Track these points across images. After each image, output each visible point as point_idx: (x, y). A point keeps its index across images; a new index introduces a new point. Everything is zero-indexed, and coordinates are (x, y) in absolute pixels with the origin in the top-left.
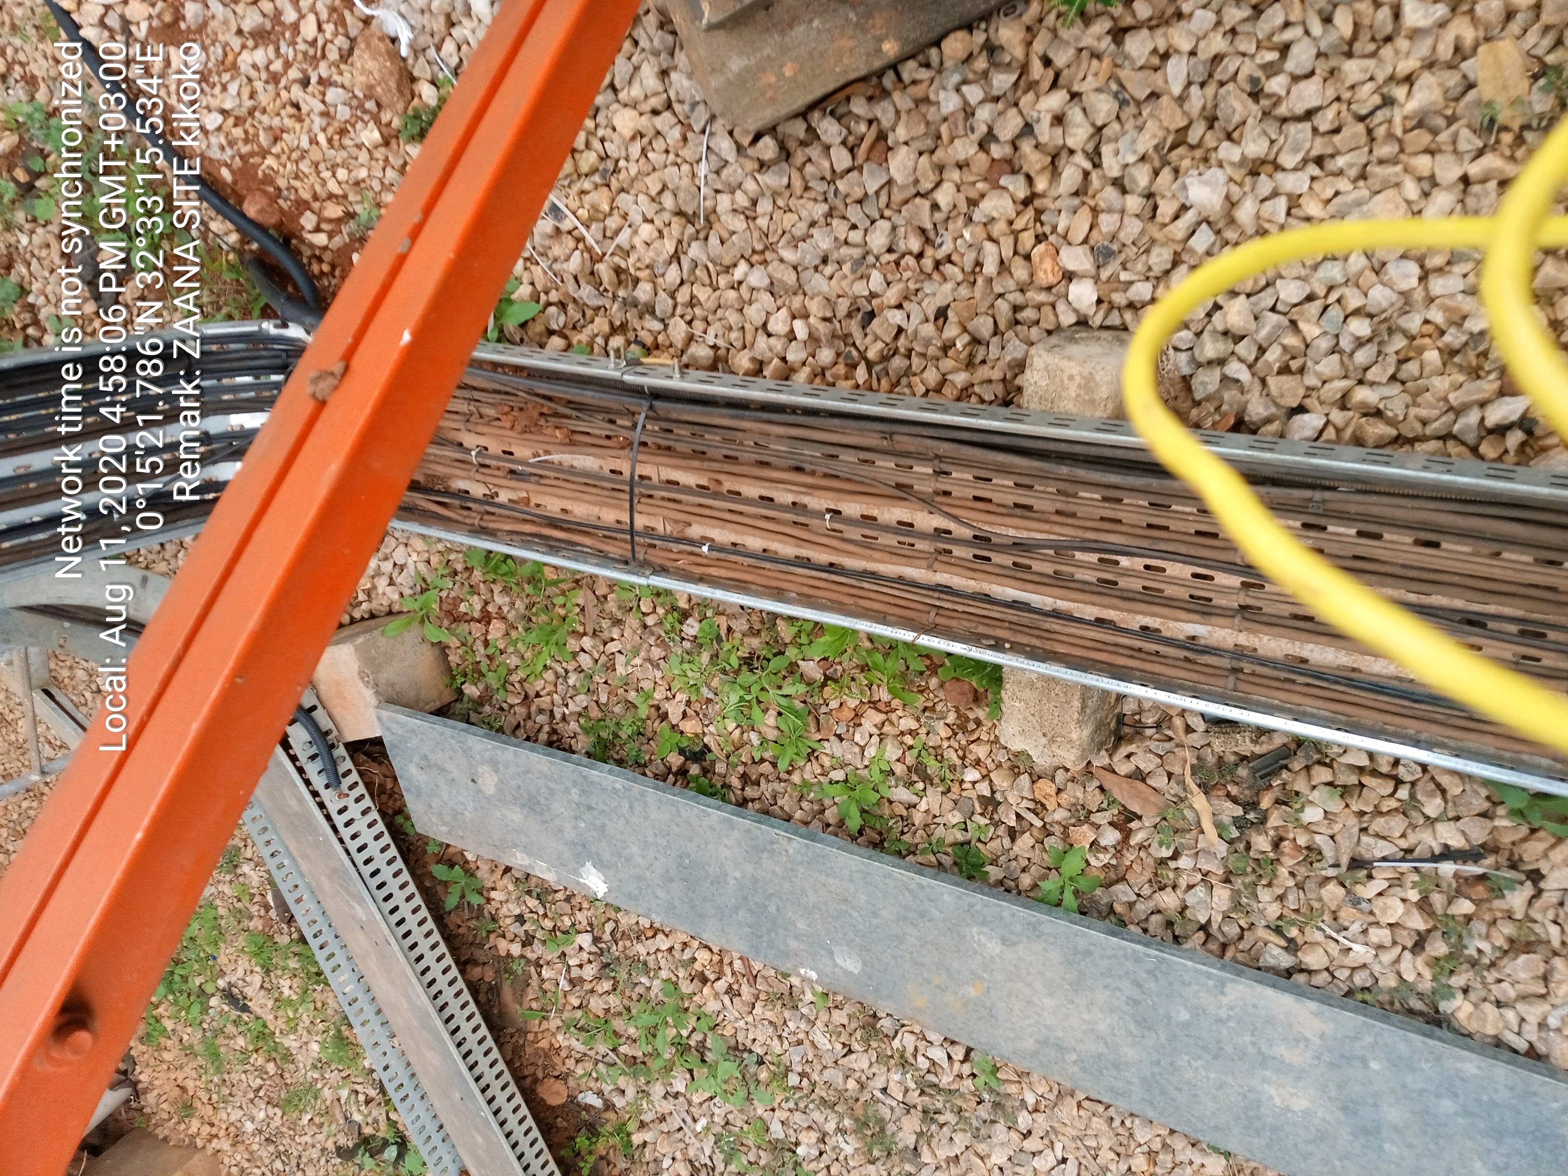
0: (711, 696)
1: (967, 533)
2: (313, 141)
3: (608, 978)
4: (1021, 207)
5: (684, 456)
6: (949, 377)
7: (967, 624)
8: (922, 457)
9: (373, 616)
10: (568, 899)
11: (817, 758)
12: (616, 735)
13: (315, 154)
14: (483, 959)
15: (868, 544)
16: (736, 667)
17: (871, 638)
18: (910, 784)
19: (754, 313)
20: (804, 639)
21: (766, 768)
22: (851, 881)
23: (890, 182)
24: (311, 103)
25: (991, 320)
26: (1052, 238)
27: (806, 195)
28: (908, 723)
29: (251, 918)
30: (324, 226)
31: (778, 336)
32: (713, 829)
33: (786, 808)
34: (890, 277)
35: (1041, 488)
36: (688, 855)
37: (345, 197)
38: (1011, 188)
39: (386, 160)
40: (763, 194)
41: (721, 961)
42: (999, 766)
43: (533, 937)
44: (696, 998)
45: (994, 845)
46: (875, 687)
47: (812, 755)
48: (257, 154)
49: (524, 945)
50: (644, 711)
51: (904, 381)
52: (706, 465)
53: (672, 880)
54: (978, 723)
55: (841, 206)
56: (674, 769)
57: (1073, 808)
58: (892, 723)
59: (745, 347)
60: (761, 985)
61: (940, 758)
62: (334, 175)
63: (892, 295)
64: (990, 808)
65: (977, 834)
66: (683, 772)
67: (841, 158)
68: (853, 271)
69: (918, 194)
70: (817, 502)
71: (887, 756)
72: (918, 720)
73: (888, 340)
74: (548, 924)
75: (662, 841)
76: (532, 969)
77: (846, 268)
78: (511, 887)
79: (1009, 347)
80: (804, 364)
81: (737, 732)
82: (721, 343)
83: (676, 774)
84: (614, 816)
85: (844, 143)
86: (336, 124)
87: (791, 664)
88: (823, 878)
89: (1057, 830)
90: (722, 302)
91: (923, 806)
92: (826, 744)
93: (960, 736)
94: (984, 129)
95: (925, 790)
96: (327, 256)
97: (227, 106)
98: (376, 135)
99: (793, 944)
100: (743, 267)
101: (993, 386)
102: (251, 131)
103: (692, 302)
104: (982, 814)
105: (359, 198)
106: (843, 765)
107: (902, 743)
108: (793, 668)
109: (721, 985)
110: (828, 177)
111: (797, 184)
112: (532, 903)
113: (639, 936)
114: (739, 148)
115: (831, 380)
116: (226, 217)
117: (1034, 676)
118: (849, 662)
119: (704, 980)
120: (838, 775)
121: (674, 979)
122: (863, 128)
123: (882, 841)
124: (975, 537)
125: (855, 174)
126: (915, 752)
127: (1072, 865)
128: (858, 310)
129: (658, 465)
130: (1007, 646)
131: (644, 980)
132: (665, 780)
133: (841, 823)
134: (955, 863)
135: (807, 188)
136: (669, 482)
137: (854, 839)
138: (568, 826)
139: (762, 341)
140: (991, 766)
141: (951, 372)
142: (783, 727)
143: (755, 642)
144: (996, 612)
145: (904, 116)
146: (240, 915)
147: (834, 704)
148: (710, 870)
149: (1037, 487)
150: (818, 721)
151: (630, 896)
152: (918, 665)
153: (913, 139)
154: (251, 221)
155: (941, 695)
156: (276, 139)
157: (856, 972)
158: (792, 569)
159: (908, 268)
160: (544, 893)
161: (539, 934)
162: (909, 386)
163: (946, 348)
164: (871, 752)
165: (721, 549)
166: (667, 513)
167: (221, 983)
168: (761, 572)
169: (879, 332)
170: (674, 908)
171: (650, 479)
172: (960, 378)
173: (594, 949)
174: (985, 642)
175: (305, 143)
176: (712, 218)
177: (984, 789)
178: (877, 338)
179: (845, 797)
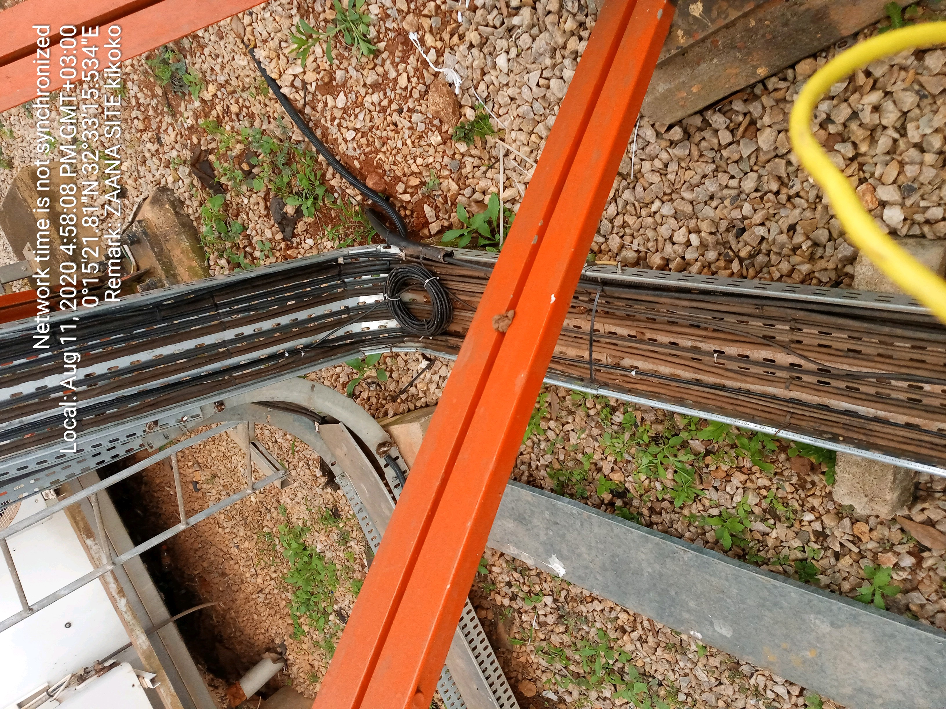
0: (630, 459)
1: (813, 367)
2: (404, 144)
3: (563, 624)
4: (849, 162)
5: (622, 318)
6: (797, 267)
7: (813, 424)
8: (783, 320)
9: (427, 406)
10: (538, 575)
11: (700, 500)
12: (569, 480)
13: (405, 151)
14: (486, 606)
15: (743, 373)
16: (647, 442)
17: (738, 428)
18: (764, 520)
19: (664, 231)
20: (693, 427)
21: (666, 504)
22: (727, 579)
23: (758, 150)
24: (403, 123)
25: (827, 232)
26: (871, 181)
27: (700, 160)
28: (763, 482)
29: (354, 572)
30: (409, 190)
31: (680, 244)
32: (634, 541)
33: (679, 530)
34: (756, 206)
35: (868, 340)
36: (618, 556)
37: (421, 173)
38: (842, 151)
39: (444, 152)
40: (672, 160)
41: (635, 620)
42: (828, 512)
43: (517, 596)
44: (619, 642)
45: (824, 562)
46: (740, 458)
47: (697, 498)
48: (374, 152)
49: (511, 600)
50: (587, 466)
51: (765, 270)
52: (635, 323)
53: (606, 570)
54: (813, 484)
55: (724, 165)
56: (606, 502)
57: (881, 541)
58: (752, 481)
59: (657, 251)
60: (661, 638)
61: (786, 505)
62: (415, 162)
63: (758, 218)
64: (821, 538)
65: (812, 555)
66: (611, 504)
67: (725, 137)
68: (732, 204)
69: (777, 156)
70: (707, 346)
71: (749, 502)
72: (771, 480)
73: (754, 245)
74: (526, 588)
75: (601, 546)
76: (516, 614)
77: (727, 202)
78: (504, 565)
79: (841, 248)
80: (696, 260)
81: (647, 482)
82: (642, 248)
83: (606, 505)
84: (571, 530)
85: (727, 128)
86: (417, 134)
87: (683, 442)
88: (707, 577)
89: (869, 555)
90: (643, 224)
91: (774, 534)
92: (706, 492)
93: (800, 492)
94: (824, 116)
95: (775, 524)
96: (410, 207)
97: (358, 126)
98: (439, 138)
99: (686, 615)
100: (657, 204)
101: (828, 272)
102: (371, 139)
103: (625, 225)
104: (815, 542)
105: (428, 174)
106: (718, 506)
107: (759, 494)
108: (684, 445)
109: (635, 635)
110: (716, 148)
111: (695, 153)
112: (517, 575)
113: (583, 600)
114: (658, 135)
115: (714, 270)
116: (355, 186)
117: (859, 459)
118: (722, 441)
119: (624, 631)
120: (715, 512)
121: (605, 628)
122: (740, 118)
123: (745, 555)
124: (819, 369)
125: (734, 145)
126: (768, 500)
127: (881, 579)
128: (734, 227)
129: (604, 323)
130: (841, 438)
131: (585, 627)
132: (599, 508)
133: (717, 542)
134: (796, 572)
135: (701, 155)
136: (611, 333)
137: (725, 552)
138: (542, 533)
139: (669, 248)
140: (822, 512)
141: (798, 264)
142: (678, 480)
143: (660, 428)
144: (834, 417)
145: (768, 110)
146: (348, 569)
147: (712, 468)
148: (632, 566)
149: (865, 339)
150: (701, 478)
151: (580, 578)
152: (773, 446)
153: (774, 123)
154: (370, 190)
155: (788, 465)
156: (384, 144)
157: (729, 636)
158: (690, 386)
159: (769, 201)
160: (524, 570)
161: (520, 594)
162: (769, 273)
163: (795, 249)
164: (738, 498)
165: (644, 373)
166: (609, 351)
167: (336, 607)
168: (669, 387)
169: (748, 240)
170: (608, 587)
171: (599, 331)
172: (805, 268)
173: (554, 606)
174: (825, 436)
175: (400, 145)
176: (639, 175)
177: (817, 526)
178: (746, 244)
179: (720, 526)
